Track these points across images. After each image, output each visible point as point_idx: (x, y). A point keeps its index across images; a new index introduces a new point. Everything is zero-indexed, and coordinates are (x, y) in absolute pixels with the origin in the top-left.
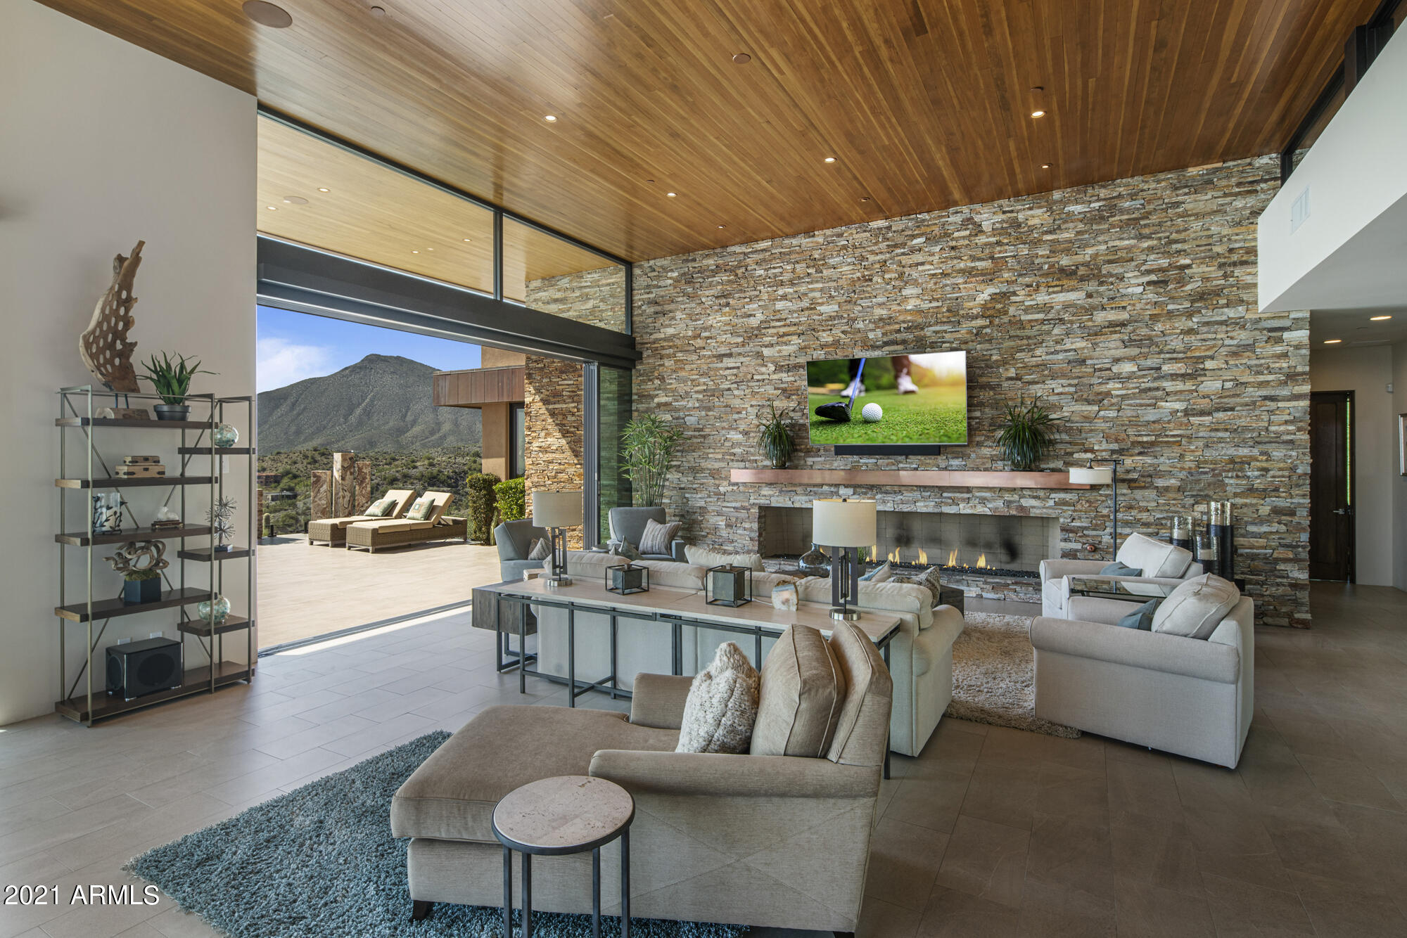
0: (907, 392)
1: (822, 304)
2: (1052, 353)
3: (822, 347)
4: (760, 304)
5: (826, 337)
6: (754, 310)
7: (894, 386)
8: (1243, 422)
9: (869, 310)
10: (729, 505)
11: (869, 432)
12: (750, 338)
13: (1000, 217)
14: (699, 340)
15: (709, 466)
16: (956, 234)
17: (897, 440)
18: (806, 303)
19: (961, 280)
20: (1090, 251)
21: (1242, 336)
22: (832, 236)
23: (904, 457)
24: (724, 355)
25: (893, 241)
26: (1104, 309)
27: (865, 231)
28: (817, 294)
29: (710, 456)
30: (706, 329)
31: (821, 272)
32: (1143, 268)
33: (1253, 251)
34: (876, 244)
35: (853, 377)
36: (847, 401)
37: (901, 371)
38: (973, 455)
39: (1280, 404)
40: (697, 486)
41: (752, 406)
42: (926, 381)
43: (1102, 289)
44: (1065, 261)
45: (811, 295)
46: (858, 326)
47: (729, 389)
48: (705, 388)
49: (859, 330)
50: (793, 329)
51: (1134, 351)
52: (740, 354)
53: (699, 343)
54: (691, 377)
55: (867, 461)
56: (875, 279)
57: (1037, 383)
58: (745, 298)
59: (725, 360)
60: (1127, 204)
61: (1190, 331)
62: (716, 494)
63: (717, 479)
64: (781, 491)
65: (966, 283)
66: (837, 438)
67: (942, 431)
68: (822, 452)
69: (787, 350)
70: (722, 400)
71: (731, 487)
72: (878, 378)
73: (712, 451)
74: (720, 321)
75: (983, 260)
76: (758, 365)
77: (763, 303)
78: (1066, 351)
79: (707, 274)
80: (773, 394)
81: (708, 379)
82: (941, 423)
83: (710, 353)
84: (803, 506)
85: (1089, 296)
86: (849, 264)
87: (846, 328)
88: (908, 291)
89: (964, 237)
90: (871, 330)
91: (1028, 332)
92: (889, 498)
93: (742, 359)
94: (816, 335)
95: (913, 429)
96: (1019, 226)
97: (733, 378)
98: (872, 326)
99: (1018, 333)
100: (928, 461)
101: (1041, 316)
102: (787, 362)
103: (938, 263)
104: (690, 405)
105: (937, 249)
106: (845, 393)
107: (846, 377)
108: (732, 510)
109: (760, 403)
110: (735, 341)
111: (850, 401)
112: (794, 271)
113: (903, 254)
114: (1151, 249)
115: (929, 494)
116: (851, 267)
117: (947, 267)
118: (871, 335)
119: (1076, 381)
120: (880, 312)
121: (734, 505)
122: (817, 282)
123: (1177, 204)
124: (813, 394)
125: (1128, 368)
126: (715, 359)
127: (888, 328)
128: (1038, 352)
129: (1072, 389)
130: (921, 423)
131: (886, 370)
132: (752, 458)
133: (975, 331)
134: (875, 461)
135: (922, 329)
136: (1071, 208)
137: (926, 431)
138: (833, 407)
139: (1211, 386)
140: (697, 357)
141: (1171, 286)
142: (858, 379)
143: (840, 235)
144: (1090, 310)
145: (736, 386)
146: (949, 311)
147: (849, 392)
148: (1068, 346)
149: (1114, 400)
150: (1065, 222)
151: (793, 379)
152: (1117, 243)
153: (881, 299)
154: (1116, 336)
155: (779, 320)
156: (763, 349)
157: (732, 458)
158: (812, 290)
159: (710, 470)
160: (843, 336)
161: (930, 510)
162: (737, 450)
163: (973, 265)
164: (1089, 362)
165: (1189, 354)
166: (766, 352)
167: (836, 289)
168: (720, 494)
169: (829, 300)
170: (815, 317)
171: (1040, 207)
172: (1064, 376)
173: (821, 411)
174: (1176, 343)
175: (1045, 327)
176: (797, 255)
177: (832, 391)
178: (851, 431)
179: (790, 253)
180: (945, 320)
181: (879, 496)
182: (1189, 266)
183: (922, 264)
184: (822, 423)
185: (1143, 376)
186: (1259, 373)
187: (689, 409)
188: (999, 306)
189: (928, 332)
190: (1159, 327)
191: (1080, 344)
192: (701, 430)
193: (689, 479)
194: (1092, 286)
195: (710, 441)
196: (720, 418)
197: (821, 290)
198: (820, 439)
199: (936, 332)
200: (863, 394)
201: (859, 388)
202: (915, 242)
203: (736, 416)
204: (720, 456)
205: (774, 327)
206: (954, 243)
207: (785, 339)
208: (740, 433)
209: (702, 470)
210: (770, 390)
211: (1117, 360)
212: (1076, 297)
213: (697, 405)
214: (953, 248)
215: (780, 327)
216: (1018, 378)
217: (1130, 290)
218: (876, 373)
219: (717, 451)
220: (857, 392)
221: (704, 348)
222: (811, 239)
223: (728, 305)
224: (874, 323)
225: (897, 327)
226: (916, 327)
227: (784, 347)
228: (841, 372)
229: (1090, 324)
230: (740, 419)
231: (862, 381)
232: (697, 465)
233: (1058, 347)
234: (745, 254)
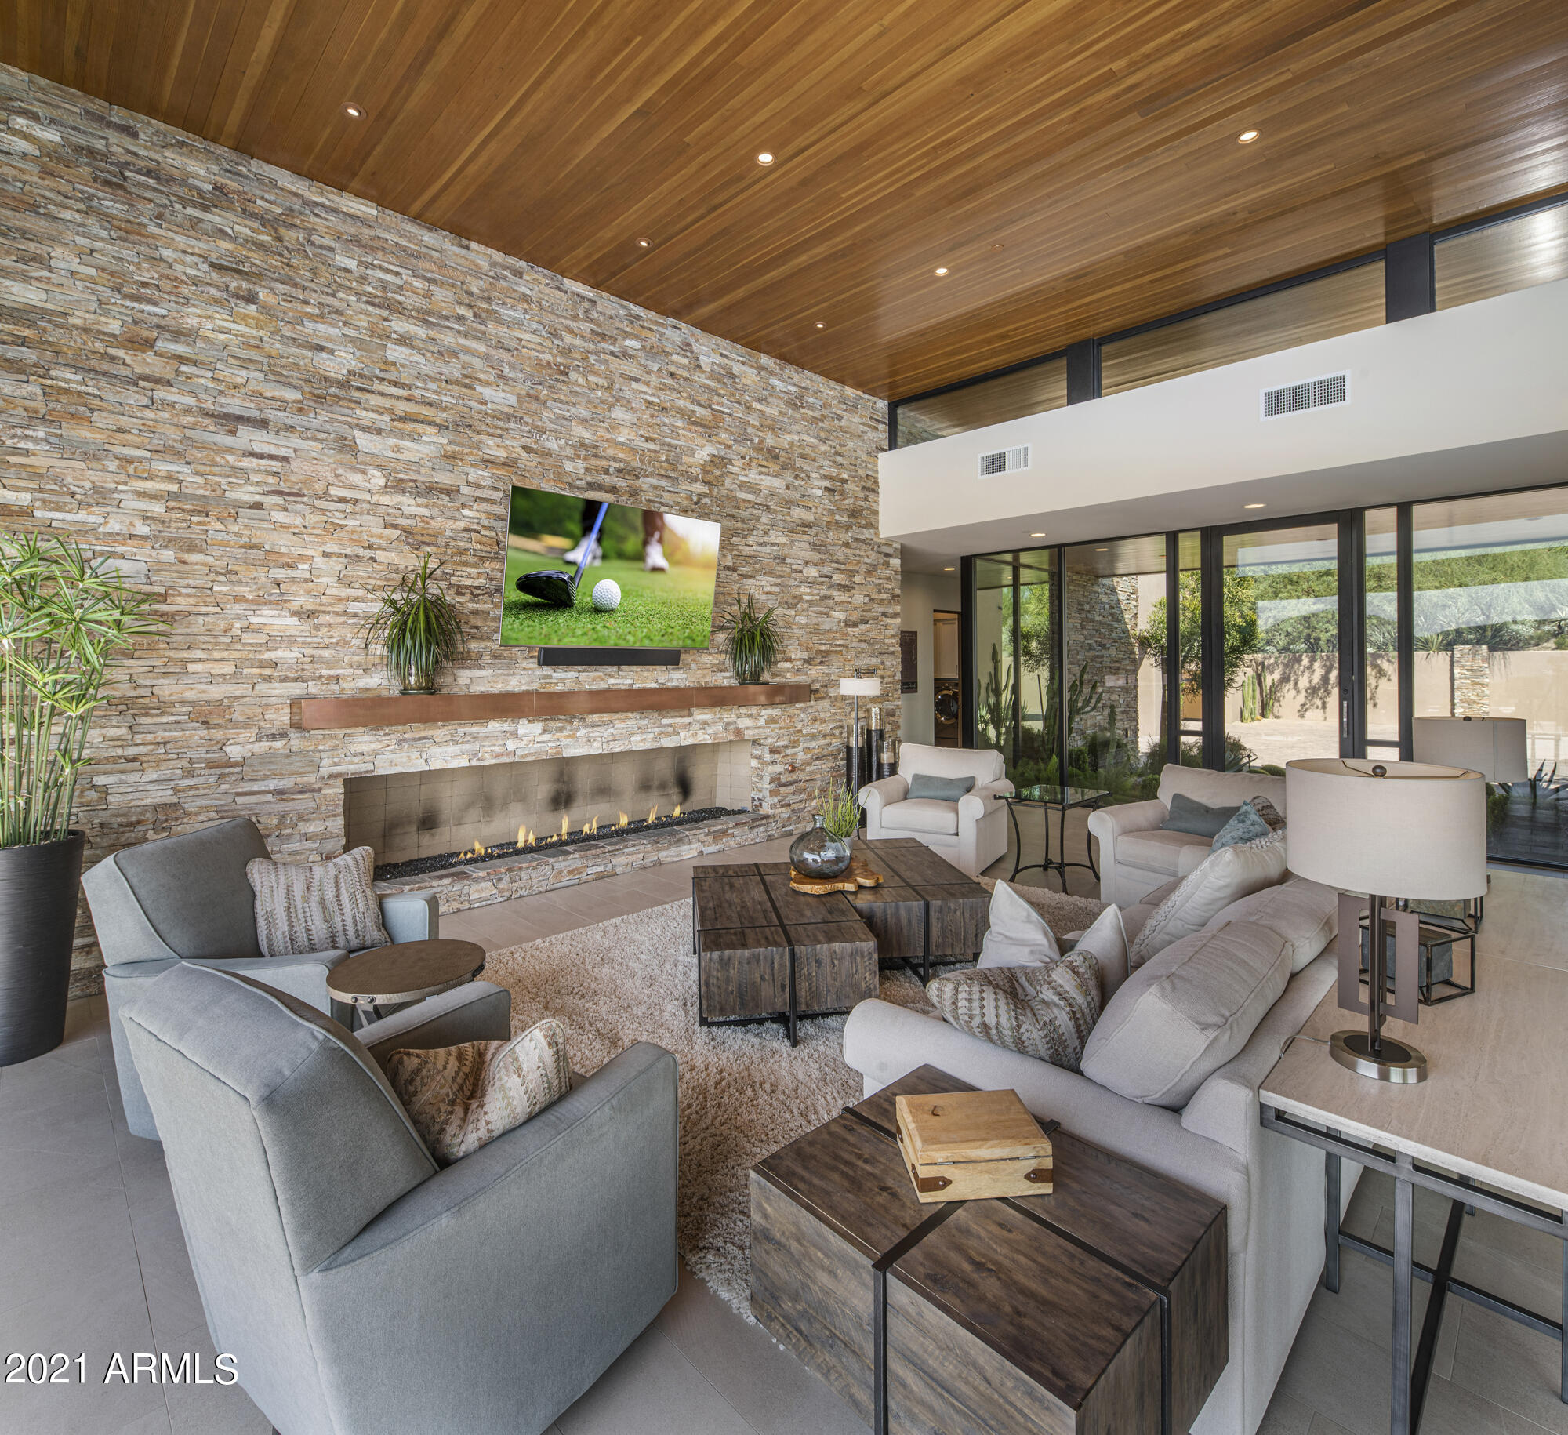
0: (656, 569)
1: (487, 384)
2: (761, 544)
3: (488, 462)
4: (346, 331)
5: (493, 448)
6: (331, 340)
7: (640, 557)
8: (873, 634)
9: (565, 422)
10: (255, 787)
11: (599, 628)
12: (320, 398)
13: (718, 360)
14: (149, 357)
15: (190, 695)
16: (674, 357)
17: (635, 642)
18: (453, 370)
19: (680, 424)
20: (788, 437)
21: (873, 557)
22: (505, 268)
23: (615, 668)
24: (240, 419)
25: (599, 325)
26: (798, 506)
27: (558, 288)
28: (477, 363)
29: (191, 667)
30: (178, 334)
31: (484, 323)
32: (822, 472)
33: (876, 482)
34: (575, 318)
35: (587, 530)
36: (572, 571)
37: (652, 535)
38: (693, 665)
39: (890, 620)
40: (142, 749)
41: (325, 554)
42: (678, 556)
43: (797, 483)
44: (770, 440)
45: (464, 357)
46: (548, 445)
47: (258, 506)
48: (174, 488)
49: (548, 454)
50: (426, 411)
51: (816, 556)
52: (291, 428)
53: (148, 363)
54: (119, 450)
55: (563, 675)
56: (573, 375)
57: (750, 577)
58: (306, 303)
59: (242, 430)
60: (811, 400)
61: (847, 545)
62: (211, 765)
63: (217, 726)
64: (400, 742)
65: (683, 429)
66: (547, 636)
67: (687, 631)
68: (487, 658)
69: (413, 450)
70: (235, 528)
71: (265, 745)
72: (621, 539)
73: (199, 654)
74: (228, 331)
75: (703, 406)
76: (342, 464)
77: (354, 334)
78: (773, 544)
79: (183, 192)
80: (381, 537)
81: (186, 469)
82: (688, 619)
83: (190, 401)
84: (450, 766)
85: (788, 488)
86: (534, 332)
87: (528, 442)
88: (618, 413)
89: (684, 367)
90: (568, 458)
91: (740, 513)
92: (596, 733)
93: (298, 443)
94: (475, 438)
95: (657, 625)
96: (734, 377)
97: (271, 480)
98: (570, 452)
99: (734, 511)
100: (646, 674)
101: (751, 497)
102: (413, 476)
103: (656, 388)
104: (114, 526)
105: (655, 367)
106: (570, 556)
107: (575, 527)
108: (269, 797)
109: (348, 551)
110: (277, 394)
111: (577, 572)
112: (427, 295)
113: (612, 354)
114: (825, 453)
115: (646, 721)
116: (537, 340)
117: (667, 397)
118: (569, 467)
119: (779, 581)
120: (580, 432)
121: (272, 785)
122: (475, 338)
123: (840, 418)
124: (517, 549)
125: (812, 572)
126: (207, 421)
127: (594, 462)
128: (751, 540)
129: (776, 589)
130: (666, 617)
131: (634, 529)
132: (325, 672)
133: (695, 499)
134: (575, 674)
135: (637, 477)
136: (773, 381)
137: (670, 630)
138: (549, 578)
139: (859, 599)
140: (145, 401)
141: (837, 497)
142: (594, 536)
143: (519, 274)
144: (789, 503)
145: (279, 500)
146: (667, 461)
147: (577, 555)
148: (773, 540)
149: (805, 605)
150: (771, 395)
151: (426, 512)
152: (806, 437)
153: (584, 413)
154: (806, 537)
155: (396, 384)
156: (357, 434)
157: (268, 672)
158: (467, 351)
159: (192, 703)
160: (524, 454)
161: (648, 746)
162: (286, 655)
163: (692, 407)
164: (788, 561)
165: (847, 567)
166: (364, 441)
167: (512, 367)
168: (230, 764)
169: (500, 382)
170: (472, 403)
171: (752, 367)
172: (770, 573)
173: (527, 584)
174: (840, 554)
175: (756, 512)
176: (434, 267)
177: (551, 549)
178: (573, 624)
179: (418, 256)
180: (663, 472)
181: (582, 732)
182: (845, 481)
183: (637, 380)
184: (526, 606)
185: (822, 583)
186: (880, 592)
187: (109, 537)
188: (718, 473)
189: (645, 483)
190: (831, 534)
191: (782, 540)
192: (163, 598)
193: (112, 732)
194: (789, 477)
195: (194, 630)
196: (228, 572)
197: (486, 357)
198: (520, 635)
199: (655, 487)
200: (598, 563)
201: (593, 552)
202: (628, 342)
203: (280, 574)
204: (228, 669)
205: (382, 394)
206: (672, 369)
207: (410, 426)
208: (295, 613)
209: (163, 707)
210: (374, 526)
211: (806, 563)
212: (777, 484)
213: (145, 530)
214: (672, 375)
215: (398, 398)
216: (734, 569)
217: (814, 491)
218: (621, 530)
219: (216, 655)
220: (589, 558)
221: (169, 383)
222: (463, 252)
223: (251, 299)
224: (572, 446)
225: (604, 463)
226: (629, 472)
227: (408, 444)
228: (570, 518)
229: (788, 518)
230: (293, 580)
231: (599, 541)
232: (146, 692)
233: (766, 539)
234: (307, 203)
